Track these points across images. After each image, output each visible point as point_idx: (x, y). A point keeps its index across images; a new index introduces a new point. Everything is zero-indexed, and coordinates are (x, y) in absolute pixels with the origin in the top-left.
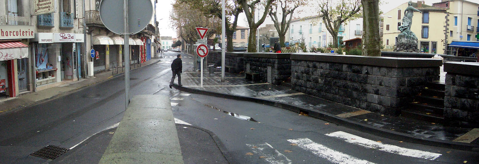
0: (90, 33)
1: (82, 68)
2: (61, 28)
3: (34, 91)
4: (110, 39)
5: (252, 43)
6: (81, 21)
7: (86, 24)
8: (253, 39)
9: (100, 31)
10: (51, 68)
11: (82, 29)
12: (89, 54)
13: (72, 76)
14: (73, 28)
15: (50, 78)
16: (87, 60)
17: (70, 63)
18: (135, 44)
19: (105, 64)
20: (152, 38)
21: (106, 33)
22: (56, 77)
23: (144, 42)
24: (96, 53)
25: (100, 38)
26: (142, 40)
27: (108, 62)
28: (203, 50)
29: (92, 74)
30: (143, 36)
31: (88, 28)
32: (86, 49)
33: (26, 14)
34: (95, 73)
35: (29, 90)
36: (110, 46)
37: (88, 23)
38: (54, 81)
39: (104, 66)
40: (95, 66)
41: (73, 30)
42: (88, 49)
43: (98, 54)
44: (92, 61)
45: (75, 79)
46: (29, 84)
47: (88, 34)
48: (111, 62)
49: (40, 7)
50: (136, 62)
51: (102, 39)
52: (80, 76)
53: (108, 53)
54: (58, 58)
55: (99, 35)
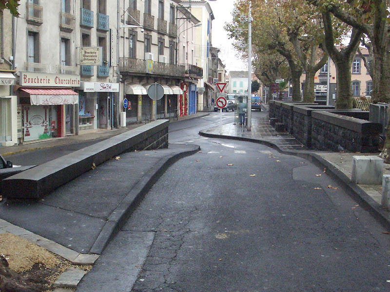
0: (123, 82)
1: (115, 118)
2: (98, 77)
3: (77, 134)
4: (143, 88)
5: (308, 92)
6: (115, 69)
7: (120, 72)
8: (310, 86)
9: (133, 78)
10: (89, 115)
11: (115, 78)
12: (122, 103)
13: (106, 125)
14: (108, 77)
15: (88, 124)
16: (120, 110)
17: (105, 112)
18: (172, 93)
19: (136, 115)
20: (197, 83)
21: (138, 81)
22: (93, 124)
23: (185, 89)
24: (128, 103)
25: (134, 87)
26: (182, 88)
27: (140, 114)
28: (222, 102)
29: (125, 125)
30: (182, 82)
31: (121, 76)
32: (119, 99)
33: (73, 63)
34: (128, 124)
35: (72, 132)
36: (143, 96)
37: (122, 70)
38: (90, 128)
39: (136, 118)
40: (127, 117)
41: (108, 78)
42: (121, 99)
43: (130, 104)
44: (124, 111)
45: (109, 128)
46: (73, 127)
47: (122, 82)
48: (143, 114)
49: (86, 58)
50: (173, 115)
51: (135, 88)
52: (113, 126)
53: (140, 103)
54: (96, 106)
55: (132, 83)
